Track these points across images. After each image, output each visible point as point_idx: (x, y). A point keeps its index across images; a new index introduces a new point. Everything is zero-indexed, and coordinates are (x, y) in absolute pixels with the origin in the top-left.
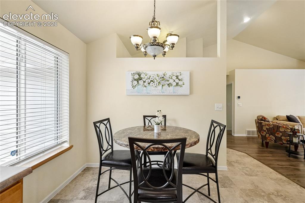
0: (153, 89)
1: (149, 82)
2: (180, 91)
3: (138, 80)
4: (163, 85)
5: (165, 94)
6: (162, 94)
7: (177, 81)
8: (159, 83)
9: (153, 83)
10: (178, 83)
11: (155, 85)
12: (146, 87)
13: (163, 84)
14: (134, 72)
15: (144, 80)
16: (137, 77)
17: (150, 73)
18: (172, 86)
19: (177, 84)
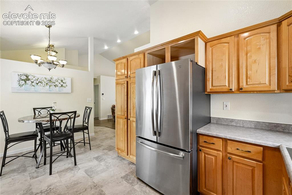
0: (40, 88)
1: (37, 83)
2: (64, 90)
3: (25, 81)
4: (50, 86)
5: (52, 92)
6: (49, 92)
7: (62, 83)
8: (47, 84)
9: (40, 83)
10: (63, 85)
11: (43, 85)
12: (34, 86)
13: (50, 85)
14: (22, 74)
15: (32, 81)
16: (25, 78)
17: (38, 76)
18: (58, 87)
19: (62, 86)
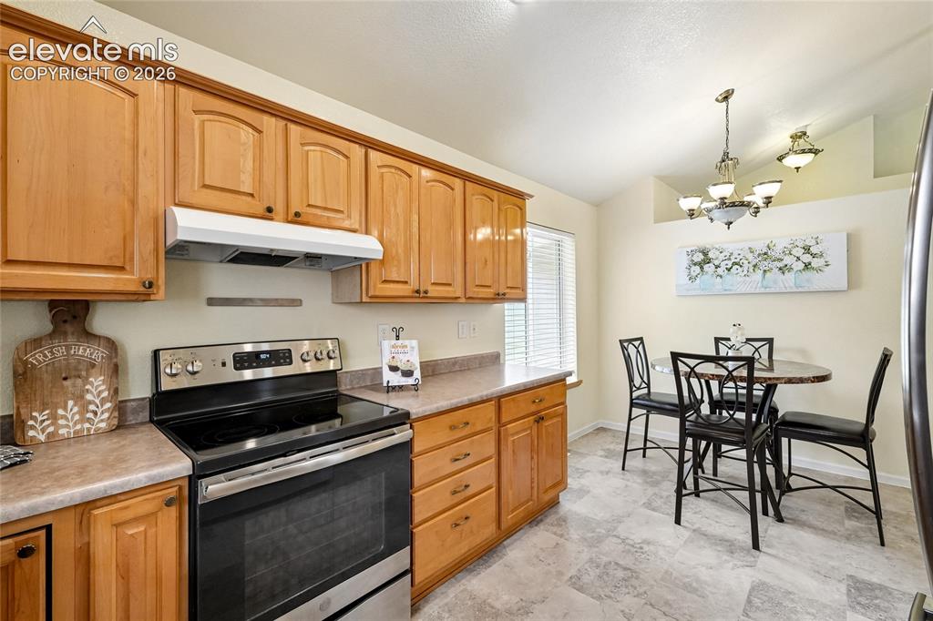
0: (736, 280)
1: (729, 267)
2: (817, 281)
3: (701, 265)
4: (765, 271)
5: (773, 290)
6: (763, 290)
7: (807, 258)
8: (755, 266)
9: (738, 267)
10: (810, 264)
11: (745, 272)
12: (721, 277)
13: (767, 268)
14: (693, 248)
15: (717, 263)
16: (699, 257)
17: (730, 248)
18: (792, 273)
19: (807, 266)
